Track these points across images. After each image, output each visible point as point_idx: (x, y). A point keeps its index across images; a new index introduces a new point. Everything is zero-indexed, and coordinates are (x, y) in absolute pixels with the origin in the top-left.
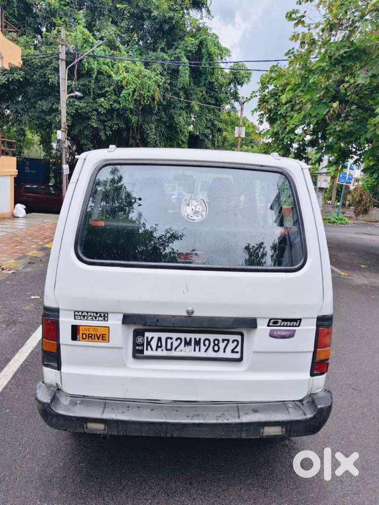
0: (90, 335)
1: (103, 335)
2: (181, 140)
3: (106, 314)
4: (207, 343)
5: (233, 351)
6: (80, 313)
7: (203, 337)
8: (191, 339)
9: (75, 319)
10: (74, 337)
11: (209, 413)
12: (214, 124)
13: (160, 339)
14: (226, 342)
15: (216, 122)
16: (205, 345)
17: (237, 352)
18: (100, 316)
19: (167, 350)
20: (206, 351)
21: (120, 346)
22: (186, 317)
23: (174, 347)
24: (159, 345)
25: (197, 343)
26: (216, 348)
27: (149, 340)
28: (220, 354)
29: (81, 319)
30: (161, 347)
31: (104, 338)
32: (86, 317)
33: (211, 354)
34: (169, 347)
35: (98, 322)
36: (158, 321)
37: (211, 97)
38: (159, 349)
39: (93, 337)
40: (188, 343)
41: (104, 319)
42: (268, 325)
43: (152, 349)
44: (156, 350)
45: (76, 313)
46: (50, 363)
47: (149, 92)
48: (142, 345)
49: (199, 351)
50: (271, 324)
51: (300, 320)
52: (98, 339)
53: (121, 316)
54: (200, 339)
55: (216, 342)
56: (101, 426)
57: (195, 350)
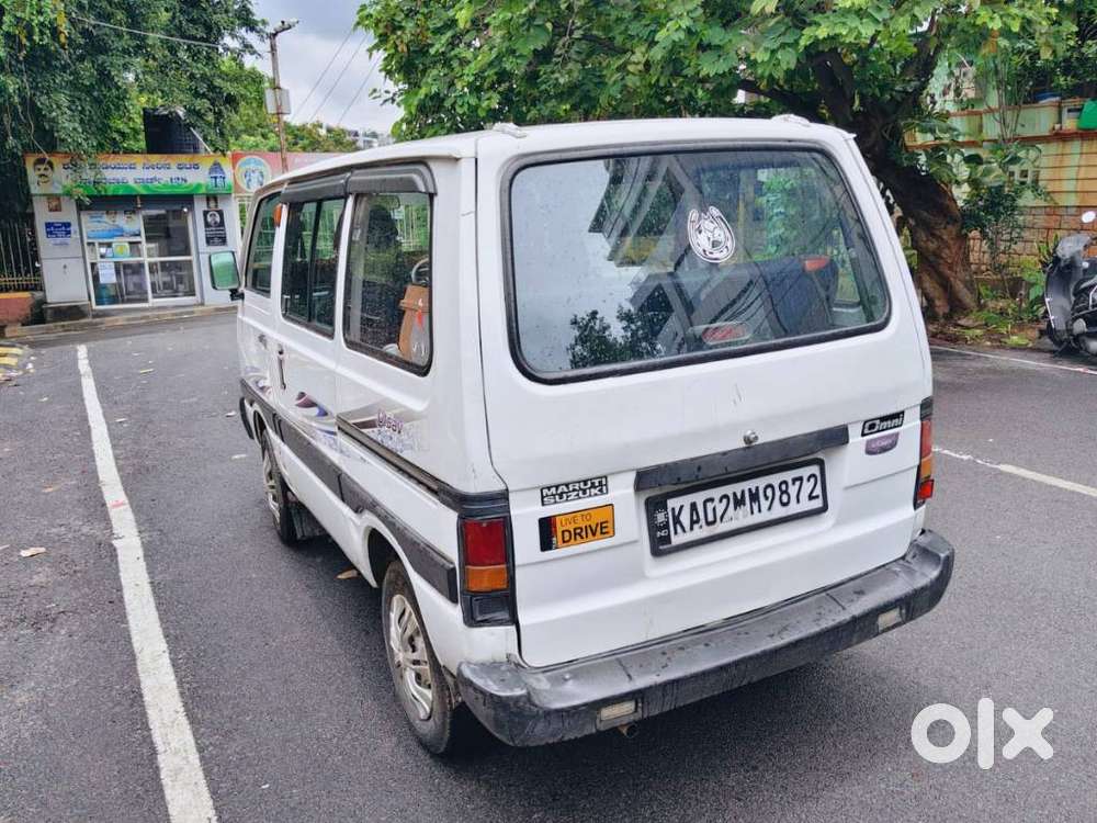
0: (578, 531)
1: (601, 524)
2: (118, 131)
3: (604, 480)
4: (769, 492)
5: (811, 497)
6: (553, 490)
7: (761, 482)
8: (743, 492)
9: (543, 504)
10: (546, 544)
11: (799, 618)
12: (216, 87)
13: (693, 507)
14: (798, 483)
15: (218, 82)
16: (767, 498)
17: (817, 497)
18: (593, 486)
19: (708, 524)
20: (770, 508)
21: (633, 539)
22: (744, 449)
23: (719, 514)
24: (695, 518)
25: (754, 497)
26: (785, 499)
27: (677, 513)
28: (794, 508)
29: (556, 502)
30: (698, 521)
31: (604, 530)
32: (565, 495)
33: (779, 512)
34: (711, 518)
35: (591, 499)
36: (699, 469)
37: (192, 21)
38: (696, 526)
39: (584, 534)
40: (739, 502)
41: (601, 490)
42: (863, 435)
43: (684, 531)
44: (692, 529)
45: (545, 491)
46: (487, 617)
47: (40, 12)
48: (666, 526)
49: (760, 511)
50: (866, 431)
51: (903, 413)
52: (594, 534)
53: (632, 477)
54: (757, 488)
55: (784, 487)
56: (628, 707)
57: (752, 513)
